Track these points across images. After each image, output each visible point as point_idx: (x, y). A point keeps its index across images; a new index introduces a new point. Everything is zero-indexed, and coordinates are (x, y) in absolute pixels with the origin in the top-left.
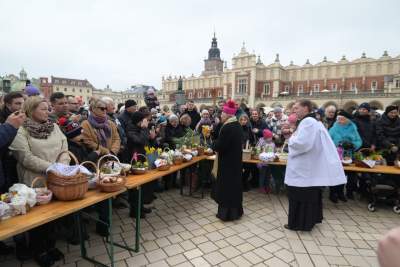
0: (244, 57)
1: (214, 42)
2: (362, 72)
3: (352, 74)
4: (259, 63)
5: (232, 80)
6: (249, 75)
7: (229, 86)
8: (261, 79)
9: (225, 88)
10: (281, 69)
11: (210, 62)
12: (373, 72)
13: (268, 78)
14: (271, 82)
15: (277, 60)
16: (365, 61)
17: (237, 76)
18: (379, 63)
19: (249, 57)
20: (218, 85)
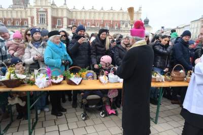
2: (111, 18)
3: (106, 18)
4: (54, 4)
5: (34, 14)
6: (46, 11)
7: (32, 18)
8: (55, 15)
9: (29, 19)
10: (68, 10)
12: (116, 18)
13: (60, 15)
14: (62, 18)
15: (65, 4)
17: (38, 11)
20: (24, 17)
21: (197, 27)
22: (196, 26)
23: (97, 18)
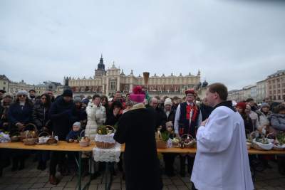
0: (114, 70)
1: (101, 60)
2: (171, 82)
3: (167, 83)
4: (123, 74)
5: (107, 83)
6: (116, 80)
7: (105, 85)
8: (123, 83)
9: (103, 86)
10: (134, 78)
11: (99, 72)
12: (176, 83)
13: (127, 82)
14: (129, 84)
15: (132, 73)
16: (172, 77)
17: (110, 80)
18: (178, 78)
19: (117, 70)
20: (100, 85)
21: (265, 88)
22: (263, 86)
23: (159, 83)
